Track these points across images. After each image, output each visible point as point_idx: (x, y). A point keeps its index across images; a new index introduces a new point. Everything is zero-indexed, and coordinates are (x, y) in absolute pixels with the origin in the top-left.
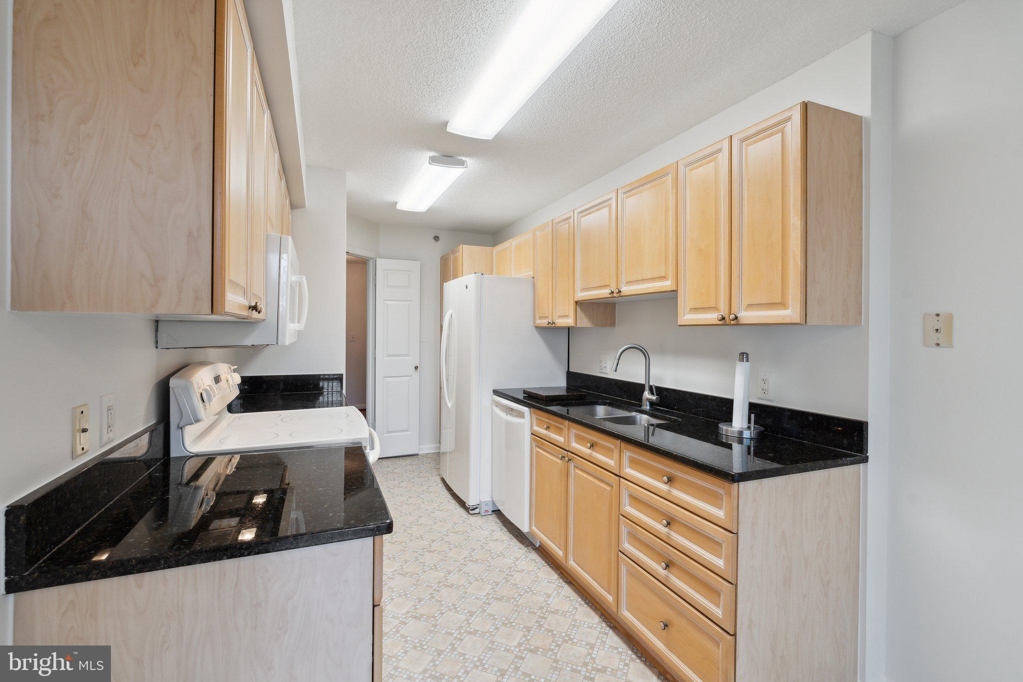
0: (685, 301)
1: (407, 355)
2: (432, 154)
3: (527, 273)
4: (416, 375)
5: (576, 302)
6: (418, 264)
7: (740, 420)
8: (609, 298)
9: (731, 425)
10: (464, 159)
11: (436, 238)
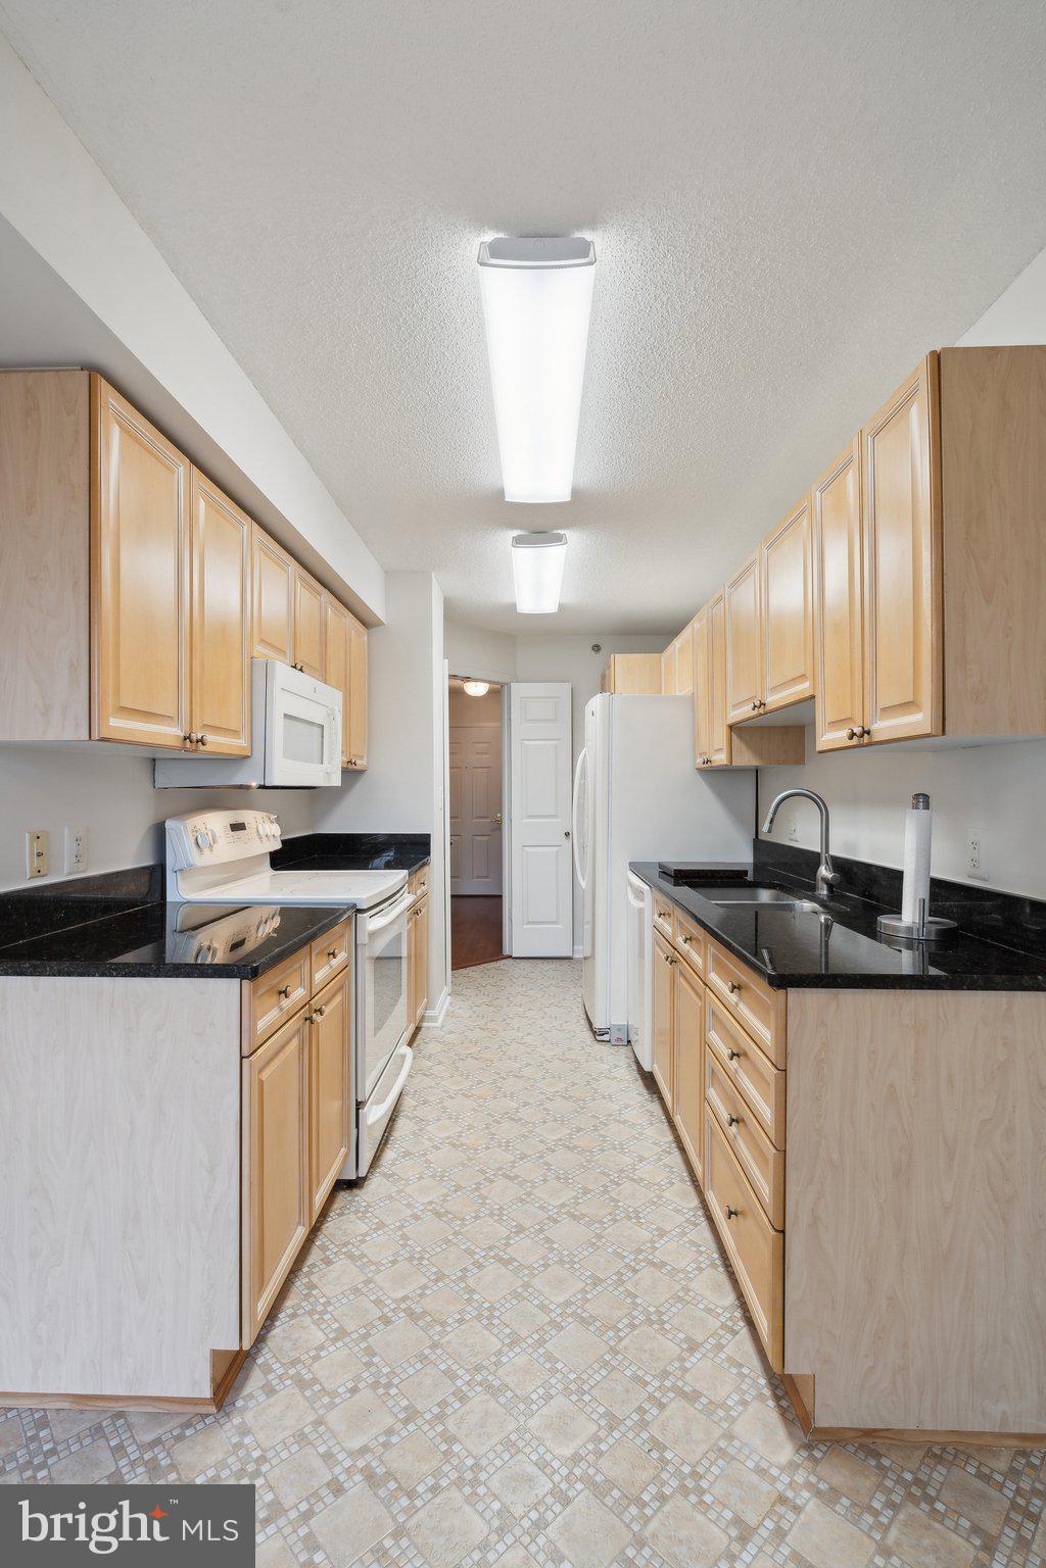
0: (823, 714)
1: (555, 816)
2: (516, 533)
3: (687, 690)
4: (567, 844)
5: (731, 727)
6: (567, 687)
7: (911, 912)
8: (753, 718)
9: (901, 919)
10: (562, 532)
11: (597, 648)
